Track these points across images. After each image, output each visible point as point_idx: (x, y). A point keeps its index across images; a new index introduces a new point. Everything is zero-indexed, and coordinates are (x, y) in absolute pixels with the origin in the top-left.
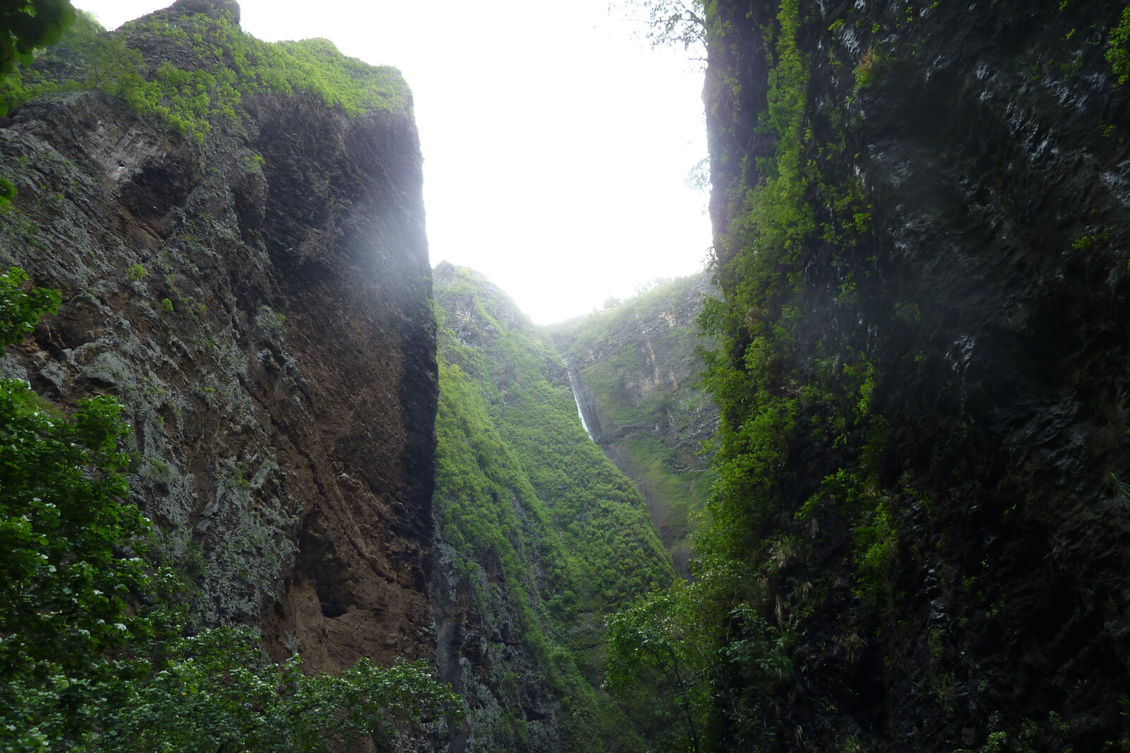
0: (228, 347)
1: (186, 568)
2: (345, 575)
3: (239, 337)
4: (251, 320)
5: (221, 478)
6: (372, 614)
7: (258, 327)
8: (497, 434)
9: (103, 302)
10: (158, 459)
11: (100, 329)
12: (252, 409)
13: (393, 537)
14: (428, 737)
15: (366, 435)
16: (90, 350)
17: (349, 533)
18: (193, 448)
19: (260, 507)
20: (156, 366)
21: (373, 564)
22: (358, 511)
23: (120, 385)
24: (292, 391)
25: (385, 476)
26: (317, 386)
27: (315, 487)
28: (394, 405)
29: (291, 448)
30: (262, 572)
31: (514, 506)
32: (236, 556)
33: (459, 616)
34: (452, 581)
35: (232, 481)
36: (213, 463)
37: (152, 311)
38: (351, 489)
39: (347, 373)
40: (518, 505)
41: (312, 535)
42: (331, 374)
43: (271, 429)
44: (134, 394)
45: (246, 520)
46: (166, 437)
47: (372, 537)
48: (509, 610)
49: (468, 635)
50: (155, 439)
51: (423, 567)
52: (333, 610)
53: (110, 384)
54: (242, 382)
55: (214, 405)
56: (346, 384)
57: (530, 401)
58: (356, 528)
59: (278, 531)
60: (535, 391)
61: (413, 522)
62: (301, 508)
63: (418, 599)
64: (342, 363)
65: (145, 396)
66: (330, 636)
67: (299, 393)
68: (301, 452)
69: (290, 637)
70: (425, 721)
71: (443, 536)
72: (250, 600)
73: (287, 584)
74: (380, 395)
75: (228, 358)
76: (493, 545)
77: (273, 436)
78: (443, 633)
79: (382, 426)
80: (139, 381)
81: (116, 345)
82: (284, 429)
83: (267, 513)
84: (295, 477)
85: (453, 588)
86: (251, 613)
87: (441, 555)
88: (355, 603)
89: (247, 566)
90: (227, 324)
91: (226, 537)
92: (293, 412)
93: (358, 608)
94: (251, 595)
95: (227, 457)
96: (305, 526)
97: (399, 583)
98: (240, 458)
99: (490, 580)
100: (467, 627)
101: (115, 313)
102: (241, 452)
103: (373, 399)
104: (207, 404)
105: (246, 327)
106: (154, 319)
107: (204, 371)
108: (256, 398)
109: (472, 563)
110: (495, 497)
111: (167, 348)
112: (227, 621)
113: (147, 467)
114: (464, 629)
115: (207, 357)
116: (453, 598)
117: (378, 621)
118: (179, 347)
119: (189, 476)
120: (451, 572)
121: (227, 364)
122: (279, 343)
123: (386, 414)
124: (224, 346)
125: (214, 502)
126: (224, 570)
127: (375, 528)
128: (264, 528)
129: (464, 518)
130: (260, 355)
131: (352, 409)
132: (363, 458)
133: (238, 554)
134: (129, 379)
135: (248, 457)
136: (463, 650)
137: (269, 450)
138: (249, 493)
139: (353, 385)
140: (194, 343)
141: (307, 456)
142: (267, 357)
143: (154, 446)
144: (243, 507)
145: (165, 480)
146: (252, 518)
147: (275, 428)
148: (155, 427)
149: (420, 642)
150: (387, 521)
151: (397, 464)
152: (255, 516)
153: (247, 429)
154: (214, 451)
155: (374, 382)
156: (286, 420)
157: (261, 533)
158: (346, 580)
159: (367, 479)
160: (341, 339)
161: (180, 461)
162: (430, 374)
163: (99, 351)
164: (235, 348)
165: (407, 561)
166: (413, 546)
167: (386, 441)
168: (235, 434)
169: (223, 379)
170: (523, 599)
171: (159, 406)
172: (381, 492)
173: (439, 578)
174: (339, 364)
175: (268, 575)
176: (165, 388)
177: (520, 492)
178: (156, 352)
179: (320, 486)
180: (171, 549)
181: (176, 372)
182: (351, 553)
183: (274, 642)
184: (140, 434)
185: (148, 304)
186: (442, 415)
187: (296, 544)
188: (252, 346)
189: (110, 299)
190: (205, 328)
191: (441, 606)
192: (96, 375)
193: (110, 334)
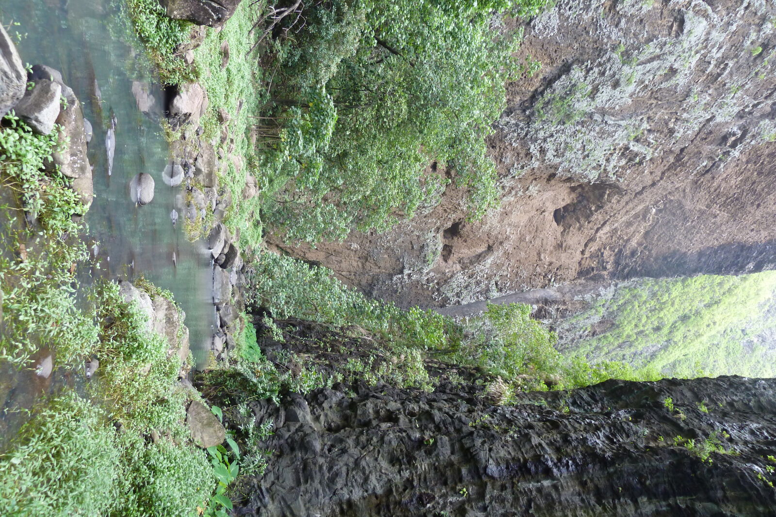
0: (735, 104)
1: (568, 113)
2: (582, 220)
3: (747, 110)
4: (763, 116)
5: (632, 121)
6: (559, 242)
7: (759, 122)
8: (713, 332)
9: (746, 8)
10: (637, 76)
11: (724, 13)
12: (689, 132)
13: (614, 251)
14: (487, 286)
15: (688, 221)
16: (706, 11)
17: (611, 219)
18: (650, 98)
19: (617, 152)
20: (705, 57)
21: (592, 239)
22: (629, 224)
23: (682, 37)
24: (711, 158)
25: (658, 240)
26: (720, 178)
27: (640, 189)
28: (717, 240)
29: (665, 166)
30: (573, 160)
31: (653, 346)
32: (581, 141)
33: (564, 303)
34: (588, 297)
35: (631, 129)
36: (642, 114)
37: (749, 42)
38: (644, 217)
39: (737, 199)
40: (654, 349)
41: (605, 193)
42: (734, 187)
43: (677, 149)
44: (679, 48)
45: (606, 144)
46: (654, 78)
47: (612, 237)
48: (573, 340)
49: (552, 309)
50: (650, 70)
51: (595, 275)
52: (559, 216)
53: (682, 31)
54: (709, 120)
55: (685, 105)
56: (727, 199)
57: (749, 361)
58: (616, 225)
59: (603, 167)
60: (760, 366)
61: (627, 265)
62: (621, 180)
63: (572, 273)
64: (745, 194)
65: (679, 56)
66: (542, 216)
67: (711, 164)
68: (663, 173)
69: (537, 188)
70: (496, 284)
71: (620, 288)
72: (554, 156)
73: (569, 180)
74: (724, 228)
75: (726, 106)
76: (618, 327)
77: (671, 151)
78: (552, 292)
79: (697, 233)
80: (690, 49)
81: (714, 26)
82: (678, 158)
83: (613, 157)
84: (643, 172)
85: (583, 298)
86: (546, 158)
87: (606, 288)
88: (564, 230)
89: (575, 150)
90: (754, 99)
91: (592, 133)
92: (694, 162)
93: (562, 233)
94: (557, 156)
95: (648, 122)
96: (610, 186)
97: (582, 259)
98: (649, 131)
99: (592, 326)
100: (558, 309)
101: (740, 19)
102: (654, 131)
103: (719, 223)
104: (685, 100)
105: (757, 114)
106: (743, 46)
107: (710, 92)
108: (698, 134)
109: (602, 311)
110: (658, 329)
111: (722, 62)
112: (540, 144)
113: (629, 71)
114: (556, 307)
115: (722, 90)
116: (576, 298)
117: (554, 247)
118: (724, 69)
119: (630, 101)
120: (594, 296)
121: (721, 107)
122: (748, 141)
123: (709, 234)
124: (735, 101)
125: (614, 121)
126: (570, 136)
127: (618, 238)
128: (603, 156)
129: (636, 304)
130: (735, 129)
131: (707, 207)
132: (669, 222)
133: (582, 143)
134: (690, 42)
135: (651, 136)
136: (543, 307)
137: (660, 150)
138: (626, 142)
139: (728, 205)
140: (731, 78)
141: (661, 178)
142: (734, 134)
143: (645, 71)
144: (614, 140)
145: (623, 84)
146: (608, 148)
147: (678, 151)
148: (658, 69)
149: (544, 277)
150: (624, 246)
151: (669, 248)
152: (610, 150)
153: (672, 131)
154: (650, 113)
155: (734, 221)
156: (686, 158)
157: (599, 155)
158: (579, 222)
159: (653, 227)
160: (766, 190)
161: (639, 92)
162: (751, 266)
163: (706, 16)
164: (736, 109)
165: (598, 263)
166: (609, 267)
167: (686, 237)
168: (667, 124)
169: (708, 105)
170: (582, 350)
171: (674, 67)
172: (646, 239)
173: (589, 288)
174: (743, 191)
175: (572, 165)
176: (690, 67)
177: (665, 351)
178: (716, 54)
179: (640, 193)
180: (578, 101)
181: (704, 72)
182: (598, 222)
183: (531, 178)
184: (651, 60)
185: (754, 38)
186: (720, 284)
187: (596, 181)
188: (741, 122)
189: (751, 11)
190: (746, 83)
191: (570, 291)
192: (686, 20)
193: (722, 20)
